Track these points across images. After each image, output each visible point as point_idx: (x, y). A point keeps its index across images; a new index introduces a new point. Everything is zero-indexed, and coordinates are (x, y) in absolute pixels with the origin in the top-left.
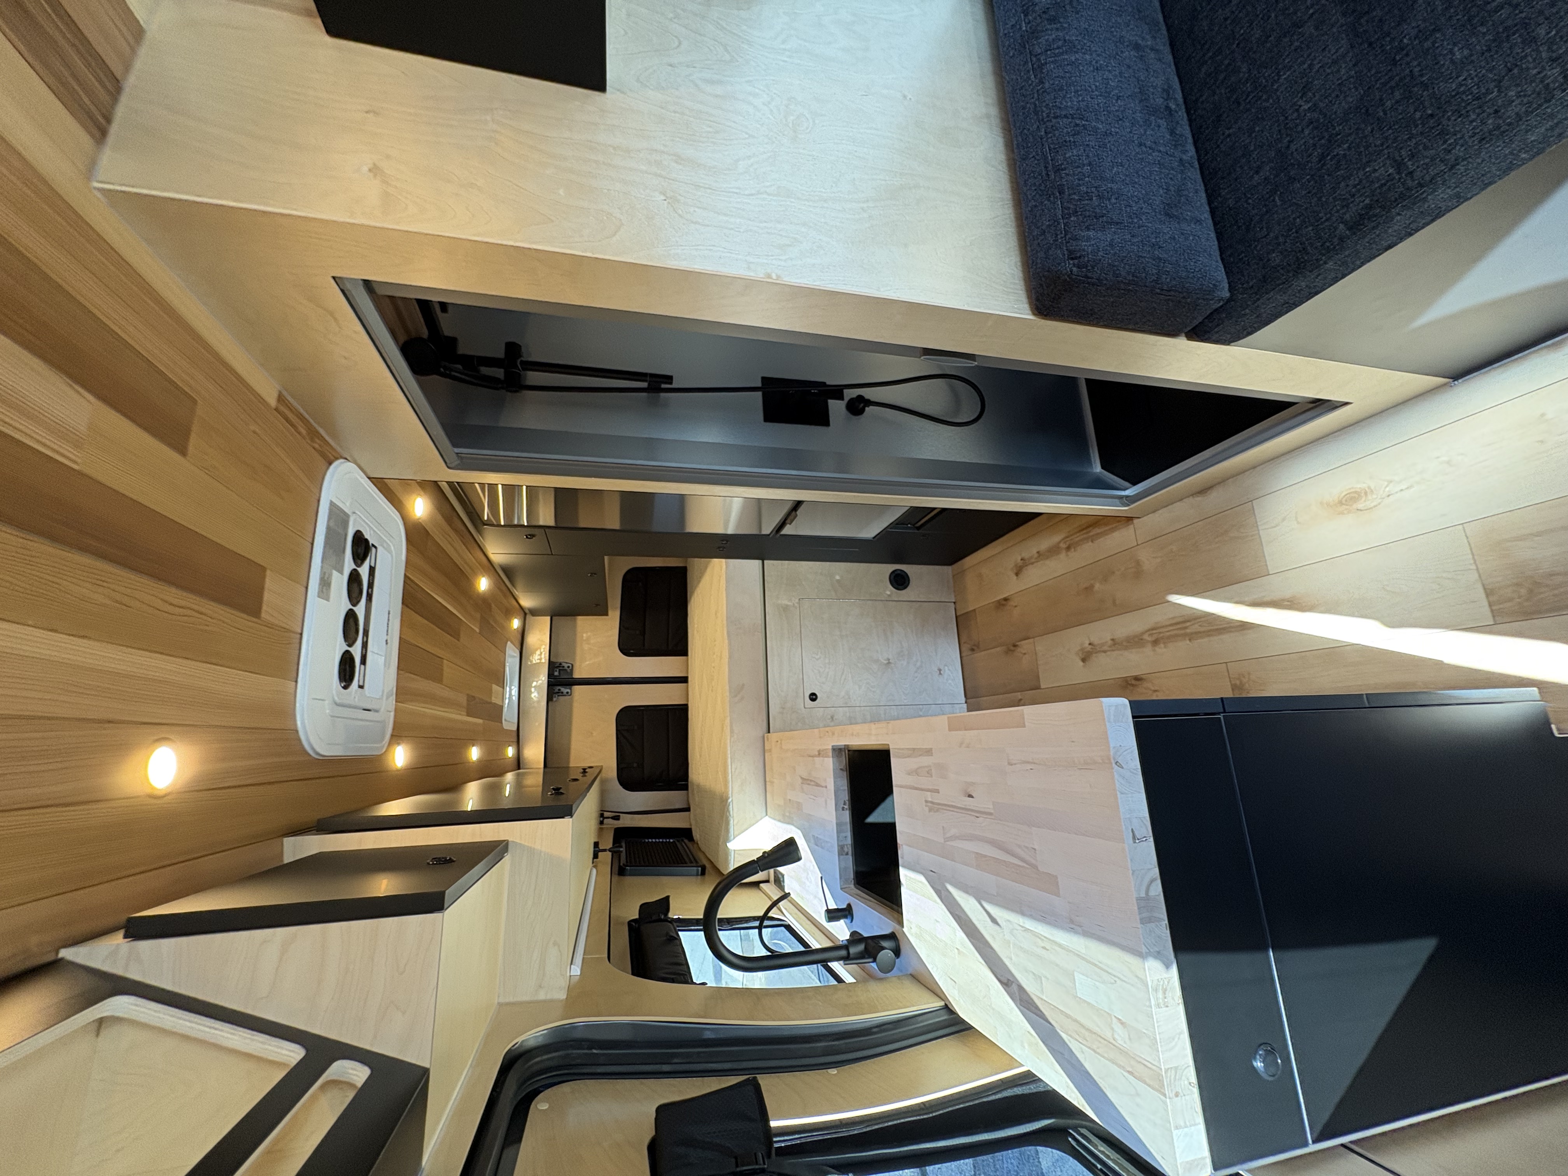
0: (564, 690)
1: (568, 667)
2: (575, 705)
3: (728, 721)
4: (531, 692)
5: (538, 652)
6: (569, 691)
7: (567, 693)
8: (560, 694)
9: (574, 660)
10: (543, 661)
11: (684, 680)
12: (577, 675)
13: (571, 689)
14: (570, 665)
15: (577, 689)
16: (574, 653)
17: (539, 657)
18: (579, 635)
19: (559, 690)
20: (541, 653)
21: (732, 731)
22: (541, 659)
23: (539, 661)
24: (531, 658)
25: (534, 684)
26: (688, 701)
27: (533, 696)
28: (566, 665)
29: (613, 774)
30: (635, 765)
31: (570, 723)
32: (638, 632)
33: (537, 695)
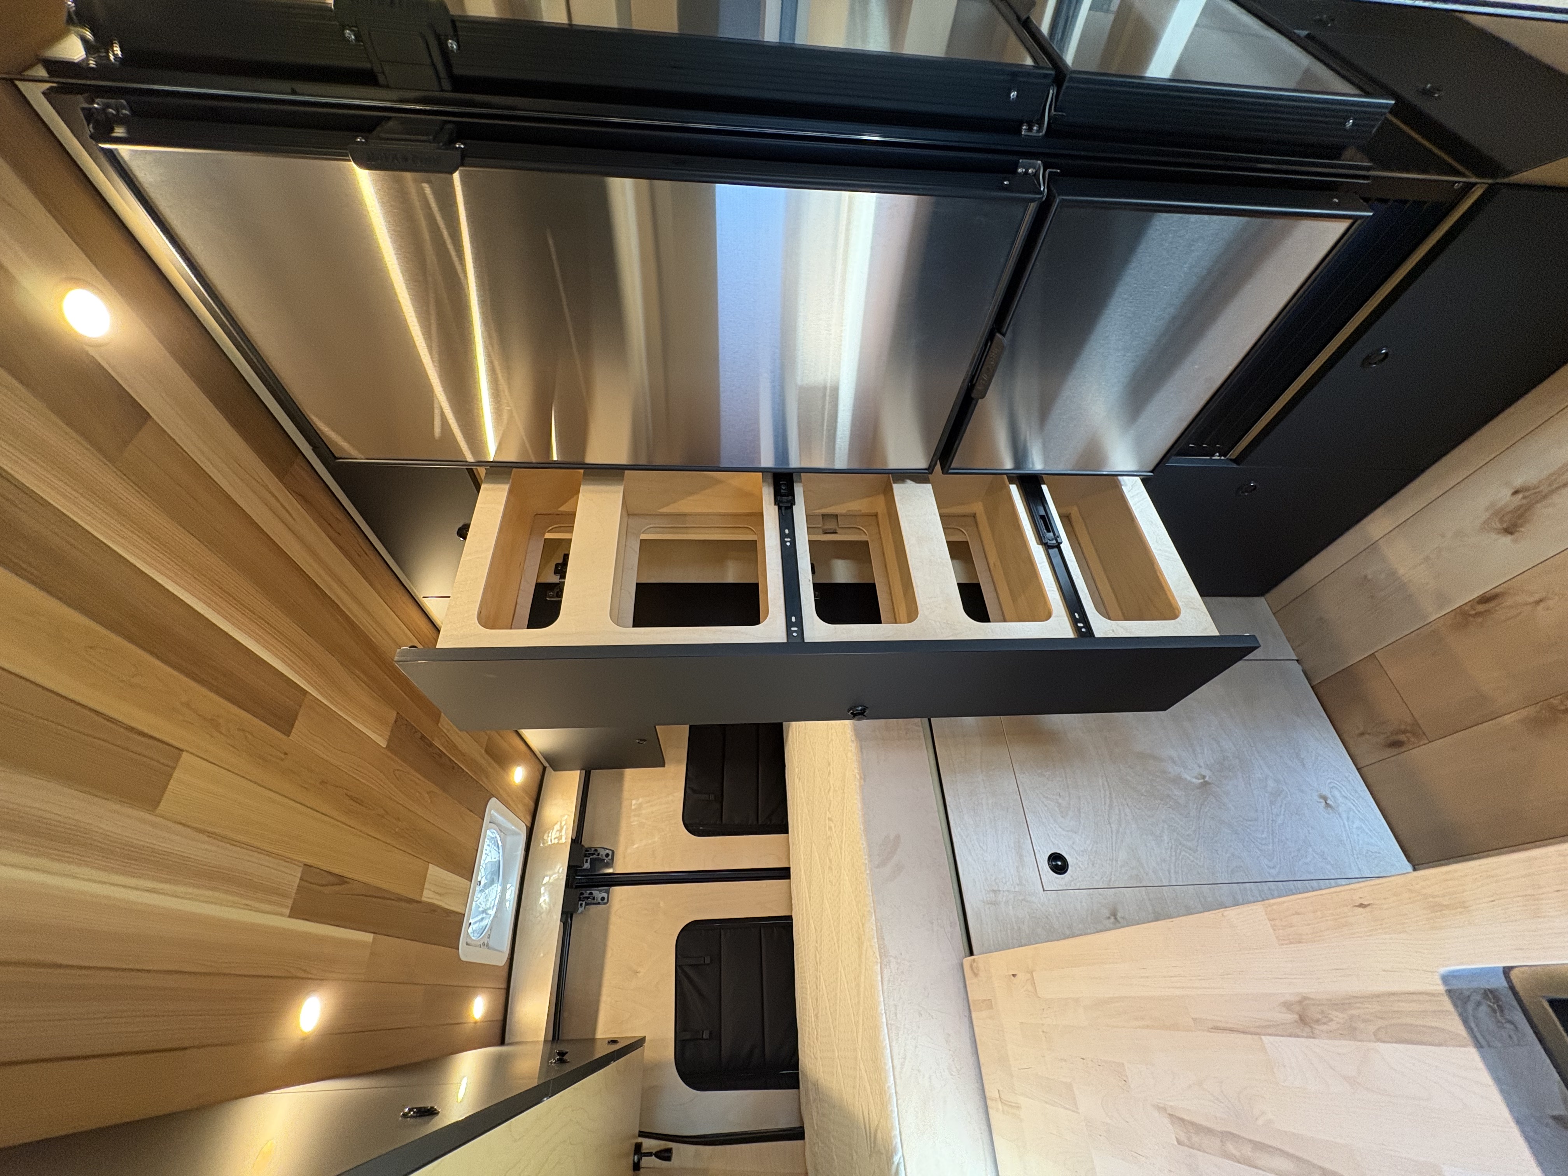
0: (598, 894)
1: (607, 855)
2: (614, 919)
3: (871, 924)
4: (540, 895)
5: (557, 827)
6: (605, 895)
7: (603, 899)
8: (591, 901)
9: (616, 842)
10: (563, 841)
11: (784, 873)
12: (621, 866)
13: (608, 892)
14: (610, 853)
15: (618, 892)
16: (616, 833)
17: (558, 835)
18: (625, 803)
19: (591, 894)
20: (562, 828)
21: (883, 952)
22: (560, 838)
23: (556, 841)
24: (545, 837)
25: (546, 879)
26: (790, 906)
27: (541, 900)
28: (603, 853)
29: (669, 1052)
30: (706, 1035)
31: (604, 952)
32: (712, 797)
33: (547, 900)
